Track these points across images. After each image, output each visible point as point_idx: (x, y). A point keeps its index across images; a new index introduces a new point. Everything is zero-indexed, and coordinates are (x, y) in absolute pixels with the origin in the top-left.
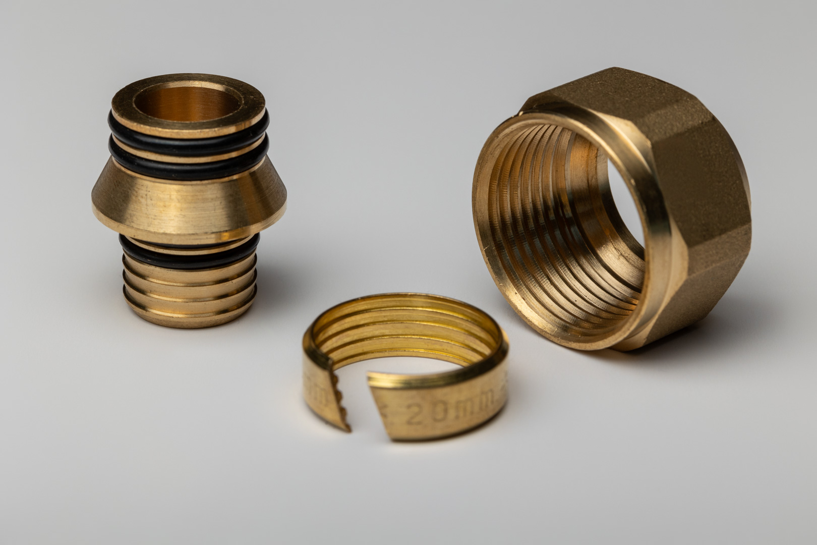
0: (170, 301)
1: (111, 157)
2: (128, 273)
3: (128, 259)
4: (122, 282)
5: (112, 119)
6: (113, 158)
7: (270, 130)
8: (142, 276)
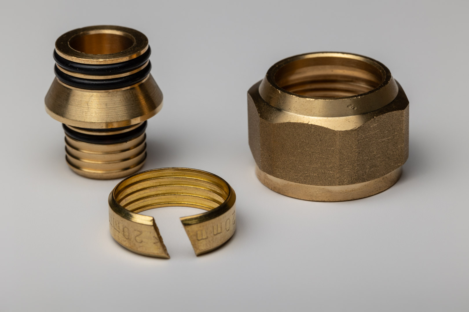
0: (93, 163)
1: (56, 78)
2: (68, 147)
3: (68, 139)
4: (65, 153)
5: (56, 55)
6: (57, 78)
7: (152, 58)
8: (77, 149)
